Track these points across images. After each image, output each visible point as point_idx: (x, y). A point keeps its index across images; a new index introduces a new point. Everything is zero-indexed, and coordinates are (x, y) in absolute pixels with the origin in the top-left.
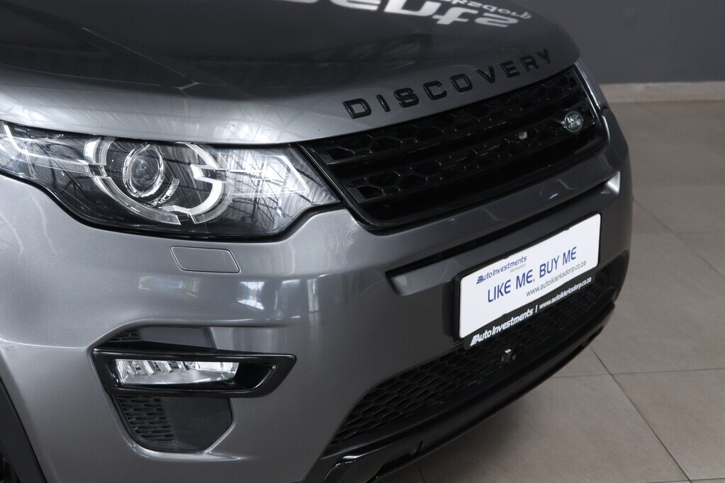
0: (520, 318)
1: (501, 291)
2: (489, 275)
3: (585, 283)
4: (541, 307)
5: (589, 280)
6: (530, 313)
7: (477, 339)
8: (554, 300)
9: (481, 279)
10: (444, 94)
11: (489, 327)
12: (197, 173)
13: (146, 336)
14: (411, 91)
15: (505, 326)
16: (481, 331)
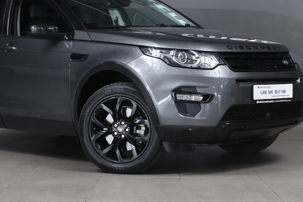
0: (270, 102)
1: (265, 92)
2: (261, 87)
3: (289, 100)
4: (276, 101)
5: (290, 100)
6: (272, 101)
7: (258, 102)
8: (279, 101)
9: (259, 87)
10: (251, 49)
11: (262, 100)
12: (194, 58)
13: (183, 90)
14: (242, 47)
15: (266, 102)
16: (259, 100)
